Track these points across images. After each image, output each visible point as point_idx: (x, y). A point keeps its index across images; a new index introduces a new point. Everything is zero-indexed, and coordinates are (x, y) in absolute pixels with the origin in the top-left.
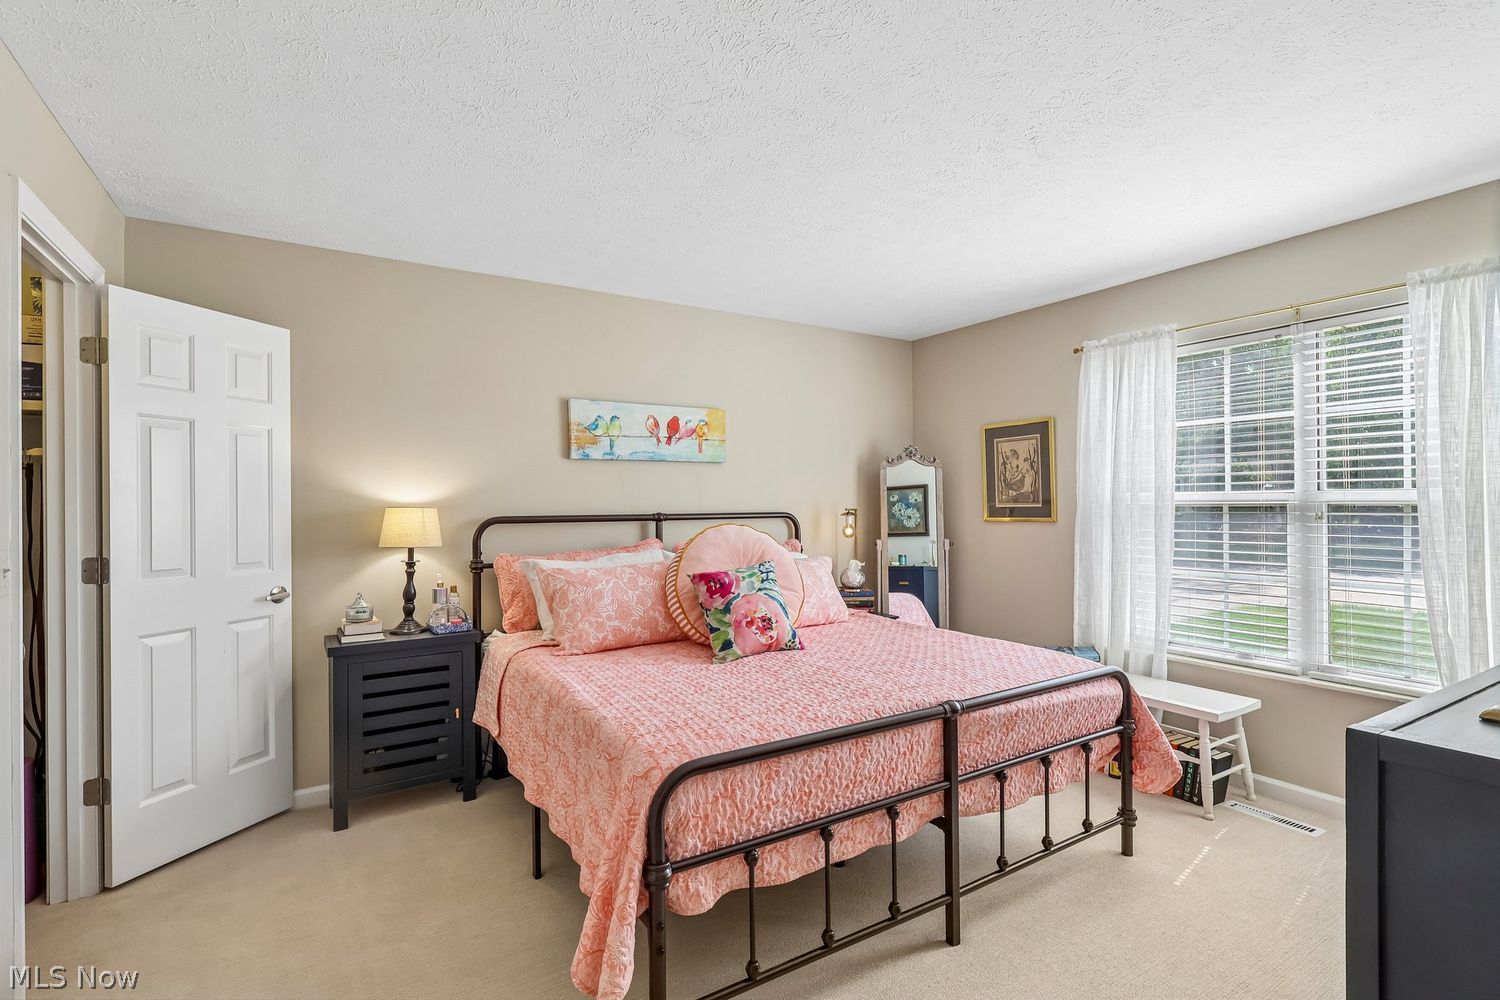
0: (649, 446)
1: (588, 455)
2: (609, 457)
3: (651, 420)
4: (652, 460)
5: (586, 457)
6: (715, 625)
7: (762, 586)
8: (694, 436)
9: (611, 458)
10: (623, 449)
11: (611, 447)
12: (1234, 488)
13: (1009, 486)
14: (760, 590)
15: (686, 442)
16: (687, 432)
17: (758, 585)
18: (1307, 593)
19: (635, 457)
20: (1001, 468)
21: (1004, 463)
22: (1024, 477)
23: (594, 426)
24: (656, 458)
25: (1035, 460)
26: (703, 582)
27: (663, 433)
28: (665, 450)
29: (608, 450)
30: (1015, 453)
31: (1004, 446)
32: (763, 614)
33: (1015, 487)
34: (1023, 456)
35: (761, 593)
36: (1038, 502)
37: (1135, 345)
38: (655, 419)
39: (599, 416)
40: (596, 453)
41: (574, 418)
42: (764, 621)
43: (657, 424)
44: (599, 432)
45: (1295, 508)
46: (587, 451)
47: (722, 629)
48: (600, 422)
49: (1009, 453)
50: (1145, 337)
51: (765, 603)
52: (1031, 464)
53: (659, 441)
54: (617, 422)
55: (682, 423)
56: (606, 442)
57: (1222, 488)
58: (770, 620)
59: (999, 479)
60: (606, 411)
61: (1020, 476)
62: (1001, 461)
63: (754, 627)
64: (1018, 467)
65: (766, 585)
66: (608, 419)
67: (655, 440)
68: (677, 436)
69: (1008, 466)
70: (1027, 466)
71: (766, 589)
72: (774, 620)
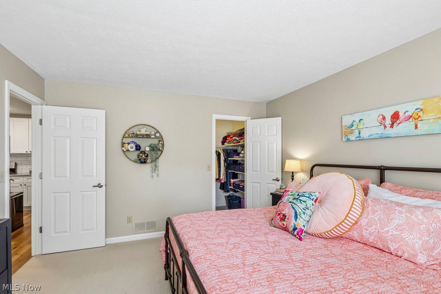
0: (380, 130)
1: (349, 139)
2: (358, 139)
3: (381, 117)
4: (381, 138)
5: (348, 140)
7: (293, 201)
8: (411, 120)
9: (360, 139)
10: (365, 134)
11: (359, 134)
14: (290, 202)
15: (405, 124)
16: (405, 118)
17: (291, 200)
19: (371, 137)
23: (352, 126)
24: (384, 136)
27: (388, 122)
28: (390, 131)
29: (358, 135)
32: (285, 213)
35: (290, 204)
38: (383, 116)
39: (354, 121)
40: (352, 137)
41: (344, 124)
42: (283, 216)
43: (384, 118)
44: (354, 128)
46: (348, 137)
48: (354, 123)
51: (289, 209)
53: (385, 127)
54: (362, 121)
55: (401, 114)
56: (357, 132)
58: (286, 216)
60: (356, 117)
63: (279, 216)
65: (295, 201)
66: (358, 121)
67: (383, 127)
68: (398, 122)
71: (293, 203)
72: (287, 217)
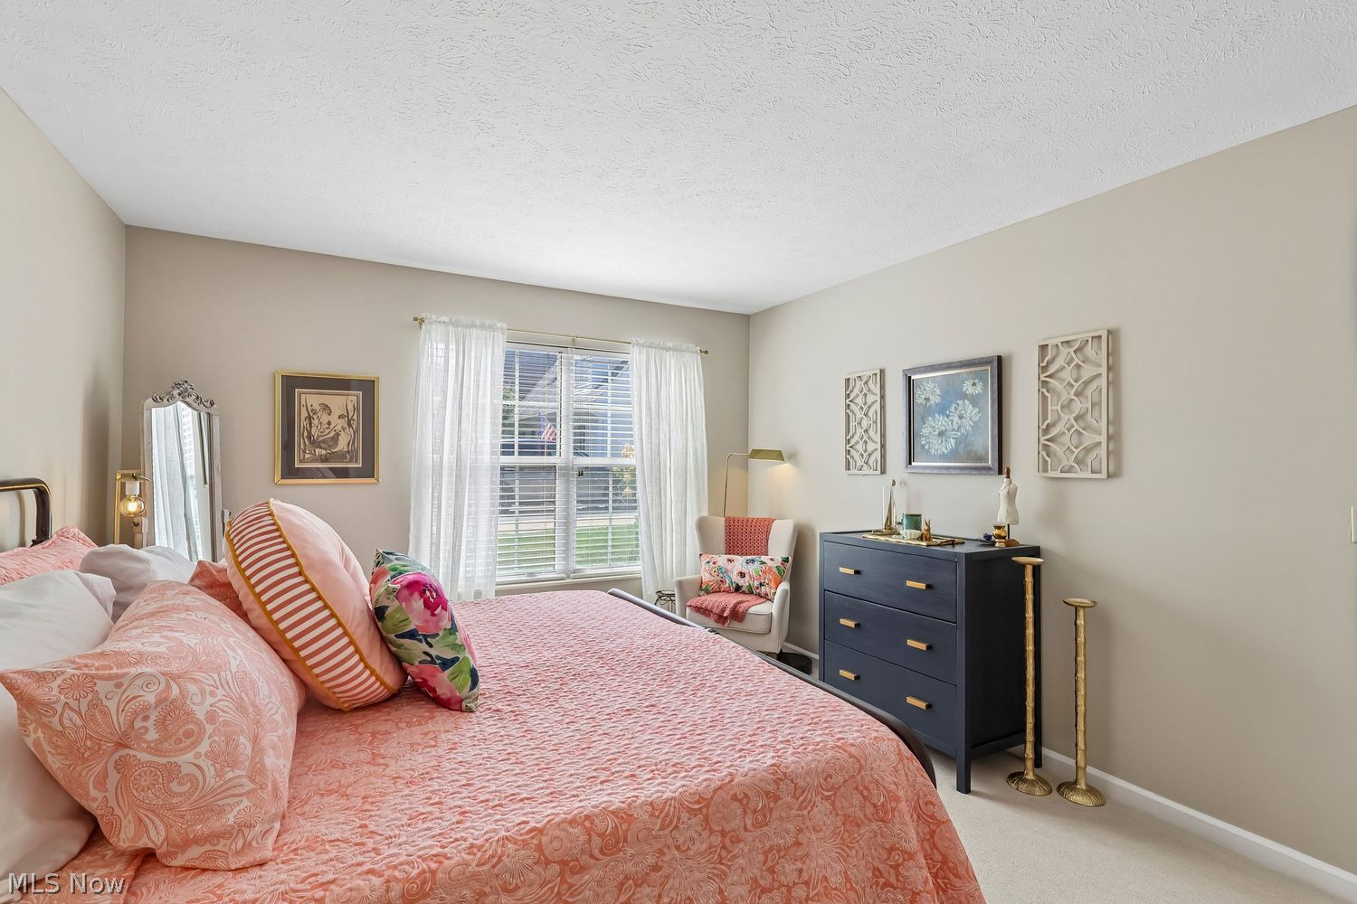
6: (449, 655)
12: (520, 454)
13: (315, 444)
18: (567, 524)
20: (305, 423)
21: (310, 418)
22: (338, 435)
25: (355, 417)
26: (416, 595)
30: (326, 408)
31: (309, 400)
33: (323, 445)
34: (337, 411)
36: (357, 461)
37: (474, 331)
45: (561, 469)
47: (461, 657)
49: (317, 407)
50: (482, 327)
52: (349, 421)
57: (512, 454)
59: (301, 435)
61: (333, 433)
62: (304, 414)
64: (329, 423)
69: (315, 422)
70: (343, 422)
